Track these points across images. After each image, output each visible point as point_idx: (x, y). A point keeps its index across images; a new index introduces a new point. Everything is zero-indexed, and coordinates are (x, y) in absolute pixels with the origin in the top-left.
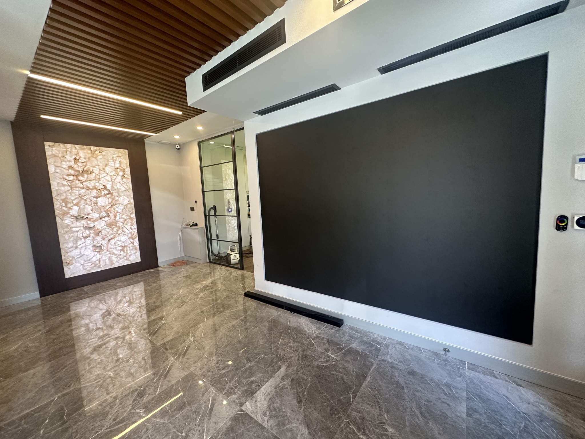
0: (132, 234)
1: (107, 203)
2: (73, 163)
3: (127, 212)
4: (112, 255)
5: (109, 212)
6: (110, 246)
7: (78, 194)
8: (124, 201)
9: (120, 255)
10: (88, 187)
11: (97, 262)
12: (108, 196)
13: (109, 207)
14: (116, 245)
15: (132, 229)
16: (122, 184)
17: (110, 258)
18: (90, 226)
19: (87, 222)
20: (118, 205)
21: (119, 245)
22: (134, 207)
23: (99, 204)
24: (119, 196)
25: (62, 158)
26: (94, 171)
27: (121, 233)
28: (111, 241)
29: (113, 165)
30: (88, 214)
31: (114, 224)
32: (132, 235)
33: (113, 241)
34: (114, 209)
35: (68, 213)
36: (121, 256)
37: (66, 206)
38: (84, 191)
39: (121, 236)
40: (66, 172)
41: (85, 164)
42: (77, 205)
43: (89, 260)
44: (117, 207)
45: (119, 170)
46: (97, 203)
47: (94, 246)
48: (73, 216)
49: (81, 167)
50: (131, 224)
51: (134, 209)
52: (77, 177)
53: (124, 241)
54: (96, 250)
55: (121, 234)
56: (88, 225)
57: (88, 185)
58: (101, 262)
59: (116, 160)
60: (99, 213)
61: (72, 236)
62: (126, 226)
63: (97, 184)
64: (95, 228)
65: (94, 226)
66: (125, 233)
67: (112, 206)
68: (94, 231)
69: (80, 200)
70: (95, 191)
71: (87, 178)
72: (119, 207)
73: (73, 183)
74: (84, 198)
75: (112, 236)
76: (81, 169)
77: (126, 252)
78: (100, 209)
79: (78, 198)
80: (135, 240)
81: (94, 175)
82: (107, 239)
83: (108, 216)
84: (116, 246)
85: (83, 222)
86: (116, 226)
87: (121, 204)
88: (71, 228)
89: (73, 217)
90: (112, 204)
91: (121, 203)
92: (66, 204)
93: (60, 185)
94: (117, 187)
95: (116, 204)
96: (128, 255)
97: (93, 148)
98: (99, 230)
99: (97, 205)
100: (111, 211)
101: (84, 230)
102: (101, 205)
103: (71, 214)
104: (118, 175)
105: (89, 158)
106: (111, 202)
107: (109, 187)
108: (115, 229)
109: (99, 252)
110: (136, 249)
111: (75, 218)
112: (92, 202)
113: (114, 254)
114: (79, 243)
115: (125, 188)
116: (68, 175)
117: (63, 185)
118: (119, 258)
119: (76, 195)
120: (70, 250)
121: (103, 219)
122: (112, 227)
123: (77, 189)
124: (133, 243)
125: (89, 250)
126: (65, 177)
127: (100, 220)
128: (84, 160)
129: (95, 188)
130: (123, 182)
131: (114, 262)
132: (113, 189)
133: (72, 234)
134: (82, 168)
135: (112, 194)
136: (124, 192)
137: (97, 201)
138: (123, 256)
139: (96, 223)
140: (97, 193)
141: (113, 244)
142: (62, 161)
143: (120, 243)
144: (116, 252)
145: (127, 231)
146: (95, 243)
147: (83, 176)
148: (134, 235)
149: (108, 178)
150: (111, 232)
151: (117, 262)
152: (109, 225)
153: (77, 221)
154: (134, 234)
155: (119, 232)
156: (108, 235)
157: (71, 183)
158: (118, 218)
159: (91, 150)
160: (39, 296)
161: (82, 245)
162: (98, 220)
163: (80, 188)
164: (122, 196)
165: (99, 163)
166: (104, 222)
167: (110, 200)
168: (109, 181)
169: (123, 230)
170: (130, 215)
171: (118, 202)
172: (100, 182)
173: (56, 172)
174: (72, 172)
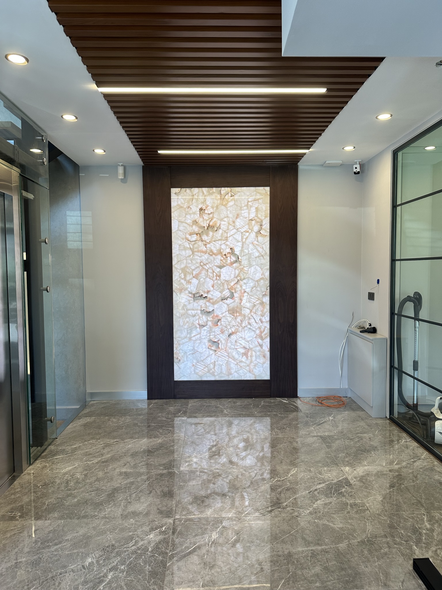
0: (262, 330)
1: (232, 276)
2: (198, 215)
3: (258, 293)
4: (230, 360)
5: (233, 291)
6: (229, 344)
7: (199, 261)
8: (255, 274)
9: (241, 362)
10: (211, 251)
11: (212, 366)
12: (234, 265)
13: (235, 282)
14: (238, 344)
15: (262, 322)
16: (255, 246)
17: (228, 363)
18: (208, 310)
19: (205, 304)
20: (246, 280)
21: (241, 344)
22: (269, 285)
23: (222, 277)
24: (250, 266)
25: (187, 210)
26: (222, 227)
27: (246, 326)
28: (232, 337)
29: (246, 215)
30: (208, 292)
31: (238, 310)
32: (261, 332)
33: (233, 337)
34: (241, 287)
35: (186, 289)
36: (242, 364)
37: (185, 279)
38: (206, 256)
39: (246, 332)
40: (190, 229)
41: (211, 216)
42: (196, 277)
43: (202, 361)
44: (245, 284)
45: (253, 222)
46: (220, 276)
47: (210, 340)
48: (191, 293)
49: (206, 220)
50: (261, 313)
51: (269, 288)
52: (200, 236)
53: (248, 339)
54: (213, 348)
55: (246, 328)
56: (206, 308)
57: (213, 248)
58: (216, 368)
59: (251, 207)
60: (221, 292)
61: (187, 322)
62: (254, 316)
63: (223, 247)
64: (214, 313)
65: (213, 310)
66: (251, 328)
67: (238, 281)
68: (212, 317)
69: (201, 270)
70: (219, 257)
71: (213, 237)
72: (247, 283)
73: (196, 246)
74: (205, 267)
75: (233, 330)
76: (206, 225)
77: (249, 358)
78: (223, 284)
79: (198, 267)
80: (264, 341)
81: (220, 231)
82: (226, 332)
83: (232, 296)
84: (237, 346)
85: (202, 302)
86: (241, 314)
87: (252, 279)
88: (187, 310)
89: (190, 295)
90: (239, 278)
91: (251, 277)
92: (185, 276)
93: (182, 248)
94: (249, 251)
95: (244, 279)
96: (253, 364)
97: (224, 190)
98: (219, 318)
99: (220, 280)
100: (237, 289)
101: (201, 315)
102: (224, 278)
103: (189, 289)
104: (252, 230)
105: (217, 207)
106: (238, 275)
107: (237, 251)
108: (239, 319)
109: (216, 351)
110: (264, 357)
111: (193, 296)
112: (214, 273)
113: (234, 359)
114: (194, 333)
115: (258, 251)
116: (191, 234)
117: (185, 249)
118: (239, 367)
119: (197, 263)
120: (183, 341)
121: (225, 301)
122: (236, 315)
123: (199, 254)
124: (261, 346)
125: (204, 346)
126: (188, 236)
127: (221, 303)
128: (212, 210)
129: (220, 252)
130: (257, 243)
131: (233, 371)
132: (243, 254)
133: (187, 319)
134: (208, 222)
135: (240, 262)
136: (258, 259)
137: (220, 272)
138: (245, 364)
139: (216, 306)
140: (221, 260)
141: (234, 341)
142: (186, 214)
143: (243, 342)
144: (236, 356)
145: (255, 324)
146: (211, 337)
147: (207, 235)
148: (264, 333)
149: (238, 237)
150: (233, 323)
151: (236, 372)
152: (233, 311)
153: (194, 301)
154: (264, 331)
155: (243, 325)
156: (229, 327)
157: (193, 245)
158: (244, 301)
159: (221, 194)
160: (146, 397)
161: (196, 337)
162: (218, 302)
163: (203, 252)
164: (254, 265)
165: (229, 213)
166: (226, 306)
167: (237, 272)
168: (238, 241)
169: (250, 322)
170: (262, 298)
171: (247, 276)
172: (228, 243)
173: (179, 230)
174: (196, 229)
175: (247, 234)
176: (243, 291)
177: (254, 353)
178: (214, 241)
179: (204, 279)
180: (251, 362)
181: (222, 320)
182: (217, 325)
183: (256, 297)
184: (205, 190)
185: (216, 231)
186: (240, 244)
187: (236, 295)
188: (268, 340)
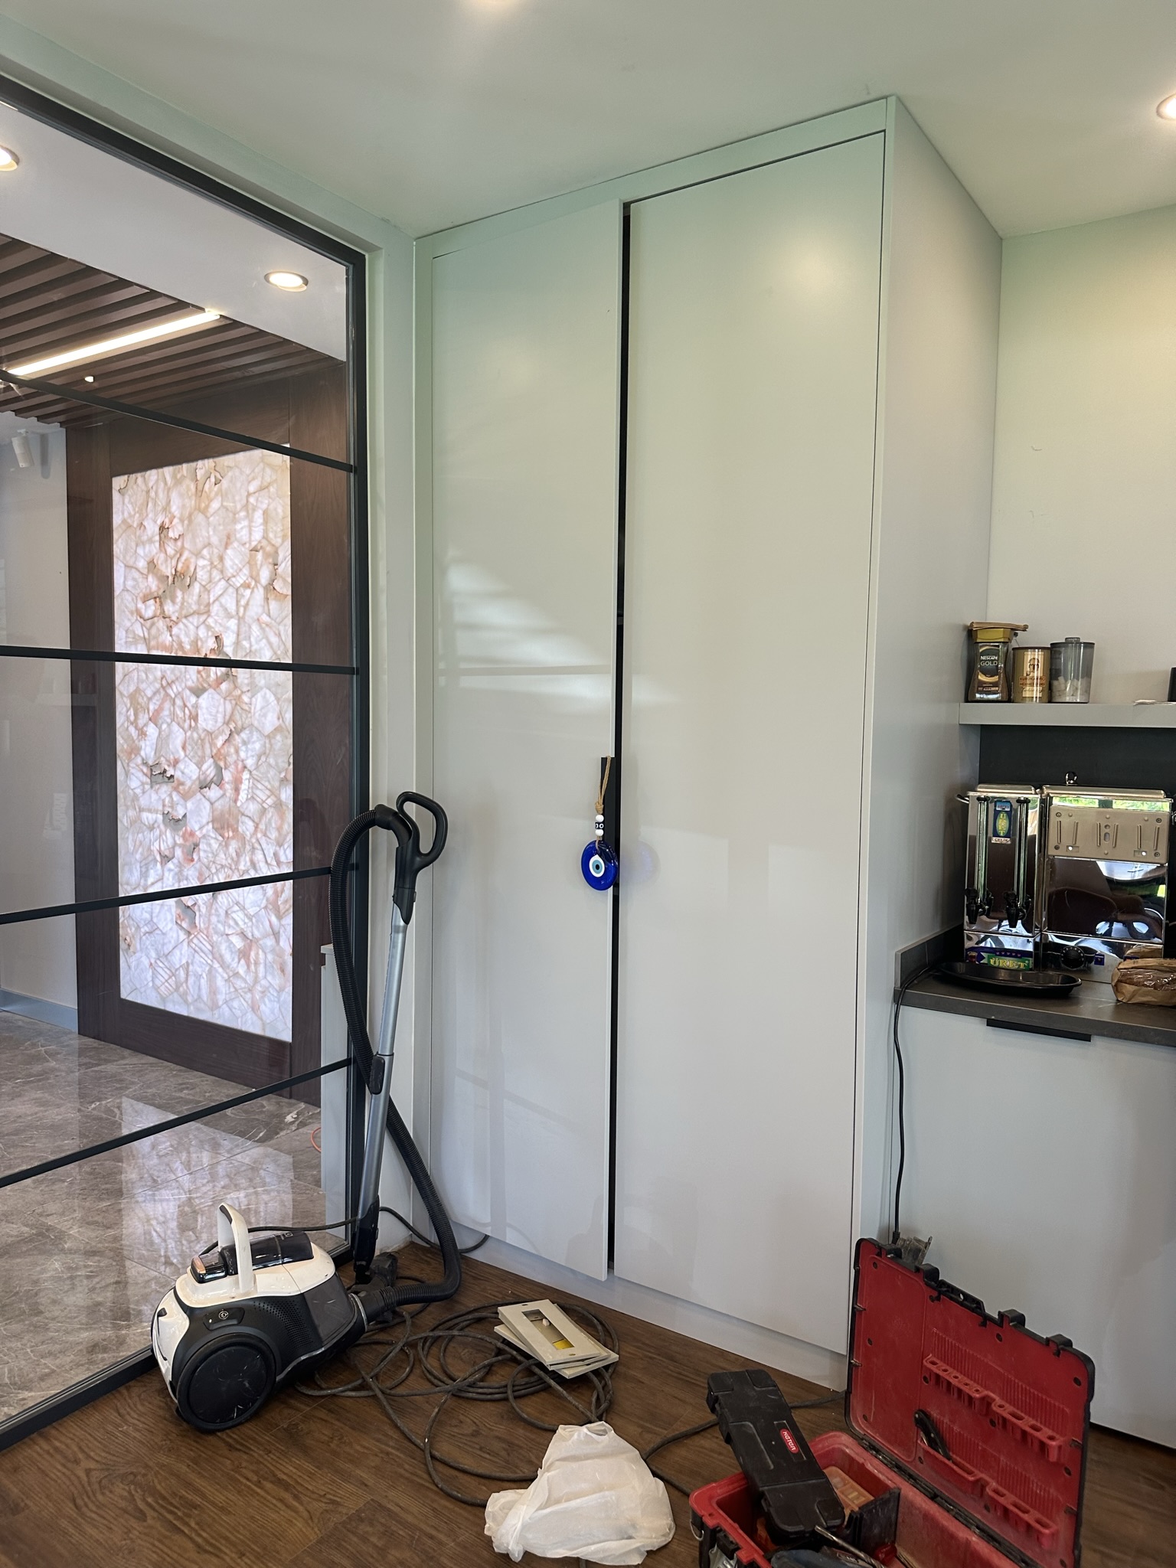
2: (157, 545)
3: (272, 772)
4: (216, 965)
6: (214, 919)
8: (265, 716)
9: (236, 975)
11: (183, 974)
12: (223, 687)
13: (225, 738)
14: (231, 923)
15: (278, 863)
16: (264, 630)
17: (211, 974)
18: (176, 815)
19: (170, 796)
20: (247, 731)
21: (236, 923)
22: (291, 750)
23: (201, 722)
24: (255, 689)
25: (138, 533)
26: (199, 574)
29: (245, 535)
30: (175, 763)
31: (231, 820)
32: (277, 895)
33: (222, 899)
34: (237, 752)
35: (138, 752)
36: (238, 983)
37: (135, 723)
40: (143, 586)
41: (180, 544)
42: (154, 719)
43: (166, 956)
44: (245, 743)
45: (260, 556)
46: (196, 718)
48: (146, 764)
49: (171, 558)
50: (276, 833)
51: (291, 760)
52: (161, 604)
53: (252, 911)
54: (184, 925)
56: (173, 807)
57: (183, 637)
58: (190, 981)
59: (254, 509)
60: (199, 765)
61: (141, 843)
62: (263, 842)
63: (202, 632)
64: (185, 825)
65: (185, 816)
67: (231, 733)
68: (183, 836)
69: (163, 701)
71: (182, 604)
72: (249, 743)
73: (153, 631)
74: (170, 691)
76: (170, 571)
77: (253, 967)
78: (203, 742)
79: (158, 691)
80: (282, 924)
81: (197, 588)
83: (219, 779)
84: (229, 926)
85: (163, 791)
86: (236, 833)
88: (140, 810)
89: (145, 769)
90: (232, 726)
91: (256, 723)
92: (136, 714)
94: (251, 645)
95: (243, 728)
96: (258, 987)
97: (204, 466)
98: (195, 840)
99: (196, 728)
100: (229, 759)
101: (163, 828)
102: (204, 725)
103: (143, 754)
104: (257, 581)
105: (190, 517)
106: (231, 719)
107: (228, 644)
108: (233, 846)
109: (189, 933)
110: (283, 970)
111: (149, 773)
112: (186, 710)
113: (224, 965)
114: (152, 876)
115: (271, 644)
116: (145, 599)
118: (232, 990)
119: (156, 679)
121: (207, 792)
122: (226, 835)
124: (277, 936)
125: (169, 917)
126: (140, 605)
127: (199, 795)
128: (181, 529)
130: (268, 619)
131: (220, 999)
133: (141, 836)
134: (174, 562)
137: (196, 706)
138: (243, 985)
139: (189, 805)
141: (222, 913)
142: (137, 545)
143: (239, 916)
144: (228, 957)
147: (173, 600)
148: (284, 897)
149: (231, 602)
150: (222, 858)
151: (226, 1002)
152: (221, 824)
153: (150, 786)
154: (282, 890)
155: (242, 867)
156: (213, 870)
157: (149, 630)
158: (242, 796)
159: (197, 480)
162: (194, 794)
164: (262, 688)
165: (211, 532)
166: (207, 805)
167: (229, 707)
168: (229, 616)
169: (255, 858)
170: (279, 788)
171: (248, 721)
172: (209, 621)
173: (125, 590)
174: (153, 583)
175: (248, 592)
176: (240, 766)
177: (261, 955)
178: (186, 617)
179: (169, 725)
180: (256, 981)
181: (201, 846)
182: (192, 860)
183: (267, 784)
184: (168, 471)
185: (189, 586)
186: (233, 624)
187: (227, 776)
188: (289, 920)
